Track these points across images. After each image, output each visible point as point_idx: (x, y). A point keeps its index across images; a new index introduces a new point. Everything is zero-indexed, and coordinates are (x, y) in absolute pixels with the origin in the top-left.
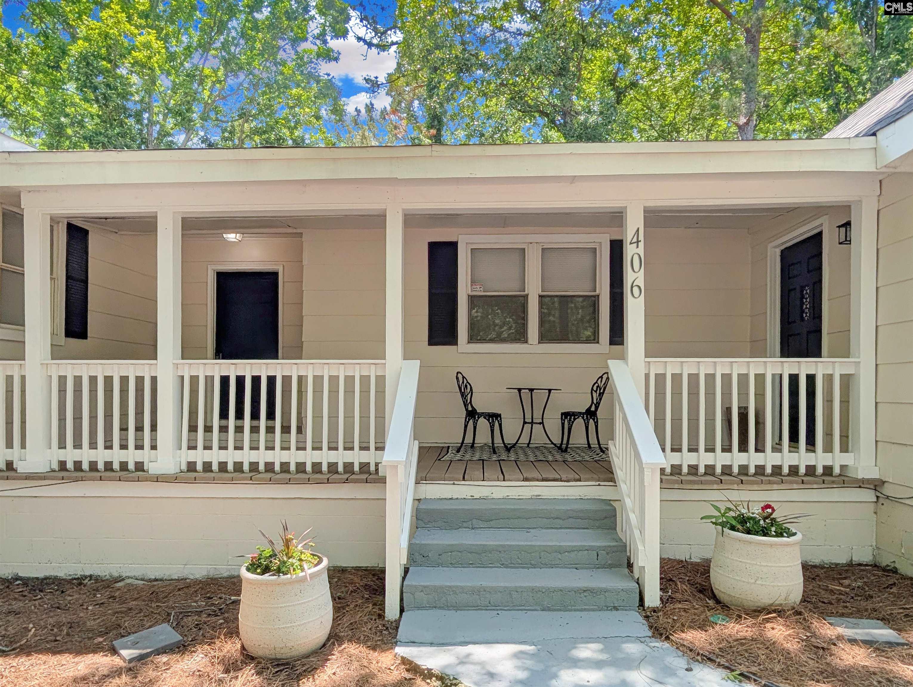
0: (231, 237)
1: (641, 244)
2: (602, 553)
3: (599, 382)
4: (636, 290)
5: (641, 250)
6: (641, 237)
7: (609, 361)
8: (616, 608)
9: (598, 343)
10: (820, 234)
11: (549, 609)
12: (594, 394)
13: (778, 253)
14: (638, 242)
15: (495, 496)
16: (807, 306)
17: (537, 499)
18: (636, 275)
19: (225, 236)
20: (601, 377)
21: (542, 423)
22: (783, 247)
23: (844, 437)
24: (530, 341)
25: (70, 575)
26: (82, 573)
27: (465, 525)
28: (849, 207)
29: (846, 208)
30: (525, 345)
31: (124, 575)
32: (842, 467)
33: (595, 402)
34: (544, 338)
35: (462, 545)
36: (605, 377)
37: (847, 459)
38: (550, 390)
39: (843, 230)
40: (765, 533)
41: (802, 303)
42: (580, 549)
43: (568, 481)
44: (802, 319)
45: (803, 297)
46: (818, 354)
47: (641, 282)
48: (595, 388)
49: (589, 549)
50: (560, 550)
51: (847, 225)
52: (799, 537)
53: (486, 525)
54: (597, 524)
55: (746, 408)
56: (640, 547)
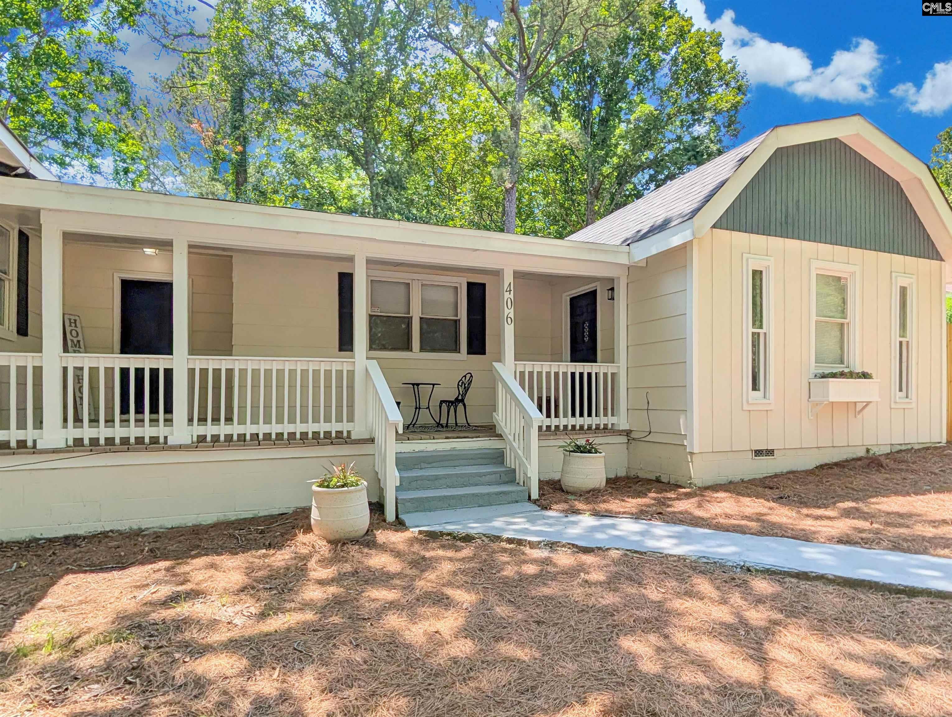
0: (149, 251)
1: (512, 292)
2: (502, 475)
3: (463, 379)
4: (509, 320)
5: (512, 296)
6: (512, 289)
7: (494, 363)
8: (517, 502)
9: (459, 352)
10: (595, 291)
11: (482, 506)
12: (460, 389)
13: (569, 300)
14: (510, 291)
15: (428, 450)
16: (586, 333)
17: (453, 449)
18: (509, 311)
19: (145, 250)
20: (465, 376)
21: (428, 408)
22: (571, 296)
23: (613, 409)
24: (414, 350)
25: (90, 532)
26: (103, 530)
27: (416, 467)
28: (613, 280)
29: (612, 280)
30: (410, 353)
31: (143, 527)
32: (612, 424)
33: (461, 393)
34: (422, 349)
35: (423, 476)
36: (468, 376)
37: (613, 420)
38: (434, 385)
39: (610, 292)
40: (590, 452)
41: (584, 332)
42: (490, 474)
43: (472, 438)
44: (584, 341)
45: (584, 328)
46: (595, 361)
47: (512, 315)
48: (460, 384)
49: (495, 473)
50: (480, 475)
51: (612, 289)
52: (603, 454)
53: (429, 466)
54: (494, 461)
55: (550, 397)
56: (529, 467)
